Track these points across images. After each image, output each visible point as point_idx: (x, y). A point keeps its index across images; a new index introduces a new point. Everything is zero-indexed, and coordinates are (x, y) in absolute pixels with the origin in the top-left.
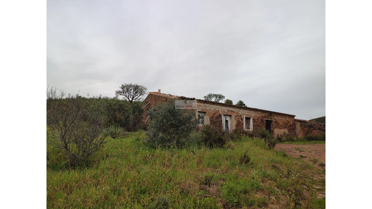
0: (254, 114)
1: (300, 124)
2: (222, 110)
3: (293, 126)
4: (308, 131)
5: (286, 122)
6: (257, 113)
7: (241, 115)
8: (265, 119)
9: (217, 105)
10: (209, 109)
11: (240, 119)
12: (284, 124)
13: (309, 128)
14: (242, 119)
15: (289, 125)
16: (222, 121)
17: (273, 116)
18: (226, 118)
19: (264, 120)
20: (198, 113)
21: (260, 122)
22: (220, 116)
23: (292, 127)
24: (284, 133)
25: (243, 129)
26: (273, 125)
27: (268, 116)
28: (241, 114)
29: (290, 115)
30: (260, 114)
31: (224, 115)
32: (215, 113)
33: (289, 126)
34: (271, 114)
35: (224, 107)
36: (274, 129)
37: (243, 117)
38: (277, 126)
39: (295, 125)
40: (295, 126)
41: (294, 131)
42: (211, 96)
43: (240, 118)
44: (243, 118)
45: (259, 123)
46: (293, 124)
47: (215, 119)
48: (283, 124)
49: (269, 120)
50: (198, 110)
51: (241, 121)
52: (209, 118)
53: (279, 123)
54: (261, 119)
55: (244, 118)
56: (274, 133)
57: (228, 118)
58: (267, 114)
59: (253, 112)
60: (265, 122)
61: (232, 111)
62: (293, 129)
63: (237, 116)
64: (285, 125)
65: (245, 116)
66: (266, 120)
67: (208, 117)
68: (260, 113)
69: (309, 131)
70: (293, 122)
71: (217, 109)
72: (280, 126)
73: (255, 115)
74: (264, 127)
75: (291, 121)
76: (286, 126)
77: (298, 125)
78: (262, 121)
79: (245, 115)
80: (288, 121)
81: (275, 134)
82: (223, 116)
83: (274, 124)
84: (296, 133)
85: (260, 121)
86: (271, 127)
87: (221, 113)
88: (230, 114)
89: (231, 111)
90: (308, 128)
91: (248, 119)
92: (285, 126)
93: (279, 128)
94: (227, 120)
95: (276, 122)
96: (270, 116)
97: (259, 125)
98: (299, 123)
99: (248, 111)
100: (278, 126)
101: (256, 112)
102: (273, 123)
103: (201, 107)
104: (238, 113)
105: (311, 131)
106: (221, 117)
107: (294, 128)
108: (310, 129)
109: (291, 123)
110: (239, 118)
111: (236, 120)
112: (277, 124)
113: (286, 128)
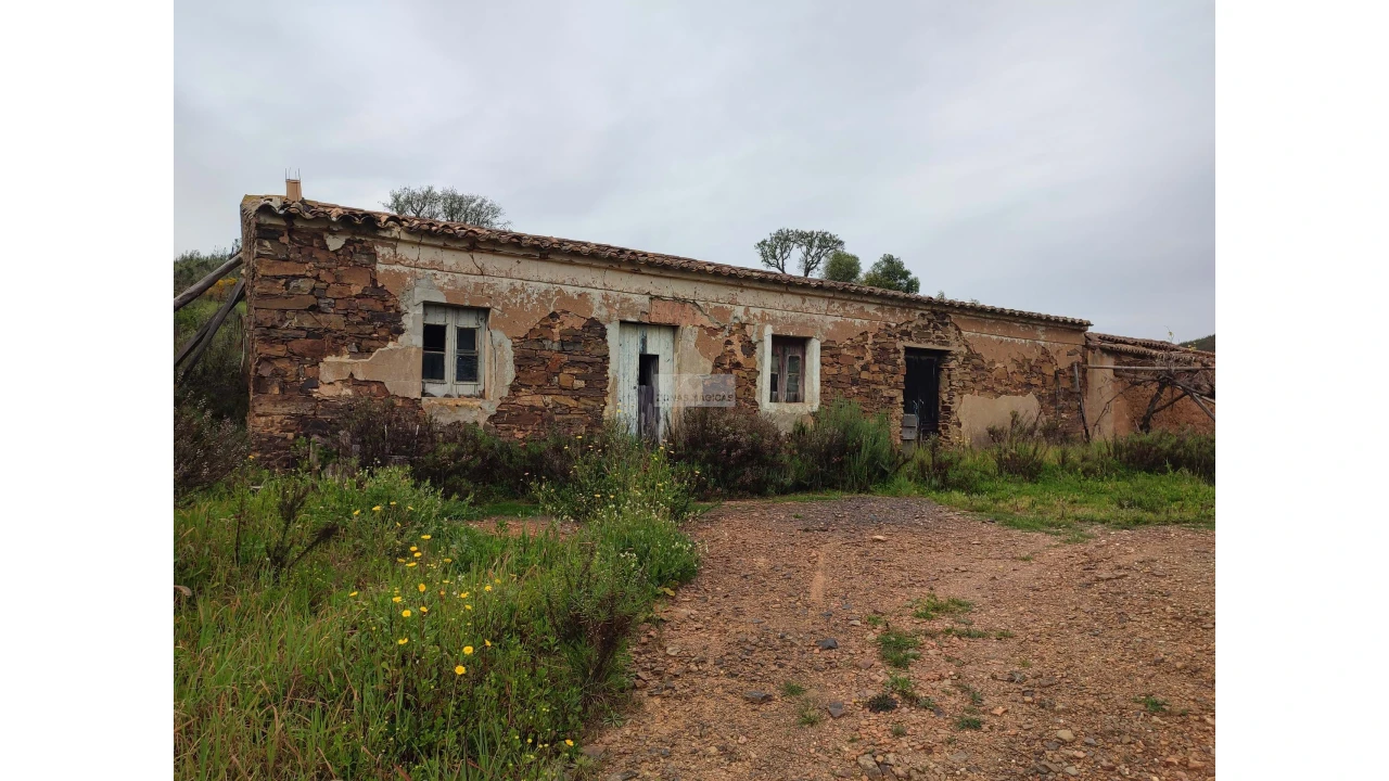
0: (830, 319)
1: (1114, 370)
2: (606, 297)
3: (1072, 379)
4: (1153, 402)
5: (1034, 355)
6: (853, 308)
7: (743, 326)
8: (900, 345)
9: (571, 263)
10: (514, 290)
11: (737, 346)
12: (1020, 366)
13: (1161, 389)
14: (750, 348)
15: (1049, 371)
16: (606, 358)
17: (957, 329)
18: (644, 342)
19: (897, 351)
20: (420, 311)
21: (868, 363)
22: (596, 329)
23: (1066, 384)
24: (1015, 415)
25: (755, 403)
26: (949, 376)
27: (926, 327)
28: (744, 319)
29: (1057, 320)
30: (871, 318)
31: (623, 323)
32: (554, 315)
33: (1050, 380)
34: (945, 315)
35: (626, 277)
36: (956, 399)
37: (760, 334)
38: (974, 381)
39: (1084, 371)
40: (1084, 378)
41: (1074, 405)
42: (787, 239)
43: (734, 339)
44: (754, 339)
45: (865, 368)
46: (1071, 368)
47: (556, 346)
48: (1012, 368)
49: (929, 346)
50: (420, 295)
51: (740, 357)
52: (508, 344)
53: (993, 362)
54: (875, 343)
55: (761, 341)
56: (953, 418)
57: (658, 344)
58: (918, 313)
59: (823, 304)
60: (899, 361)
61: (685, 301)
62: (1070, 395)
63: (713, 331)
64: (1029, 376)
65: (769, 331)
66: (908, 350)
67: (499, 335)
68: (871, 309)
69: (1157, 406)
70: (1078, 358)
71: (570, 290)
72: (998, 381)
73: (836, 323)
74: (896, 386)
75: (1063, 353)
76: (1034, 381)
77: (1103, 372)
78: (882, 354)
79: (773, 322)
80: (1045, 352)
81: (960, 425)
82: (613, 332)
83: (957, 373)
84: (1087, 415)
85: (869, 357)
86: (941, 387)
87: (598, 313)
88: (669, 319)
89: (675, 299)
90: (1157, 385)
91: (789, 346)
92: (1022, 379)
93: (986, 389)
94: (650, 351)
95: (971, 356)
96: (936, 328)
97: (865, 375)
98: (1109, 362)
99: (795, 301)
100: (982, 376)
101: (844, 305)
102: (953, 364)
103: (443, 279)
104: (721, 312)
105: (1172, 403)
106: (603, 334)
107: (1078, 389)
108: (1167, 390)
109: (1063, 363)
110: (729, 343)
111: (705, 353)
112: (976, 368)
113: (1029, 386)
